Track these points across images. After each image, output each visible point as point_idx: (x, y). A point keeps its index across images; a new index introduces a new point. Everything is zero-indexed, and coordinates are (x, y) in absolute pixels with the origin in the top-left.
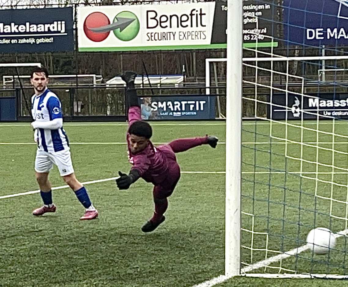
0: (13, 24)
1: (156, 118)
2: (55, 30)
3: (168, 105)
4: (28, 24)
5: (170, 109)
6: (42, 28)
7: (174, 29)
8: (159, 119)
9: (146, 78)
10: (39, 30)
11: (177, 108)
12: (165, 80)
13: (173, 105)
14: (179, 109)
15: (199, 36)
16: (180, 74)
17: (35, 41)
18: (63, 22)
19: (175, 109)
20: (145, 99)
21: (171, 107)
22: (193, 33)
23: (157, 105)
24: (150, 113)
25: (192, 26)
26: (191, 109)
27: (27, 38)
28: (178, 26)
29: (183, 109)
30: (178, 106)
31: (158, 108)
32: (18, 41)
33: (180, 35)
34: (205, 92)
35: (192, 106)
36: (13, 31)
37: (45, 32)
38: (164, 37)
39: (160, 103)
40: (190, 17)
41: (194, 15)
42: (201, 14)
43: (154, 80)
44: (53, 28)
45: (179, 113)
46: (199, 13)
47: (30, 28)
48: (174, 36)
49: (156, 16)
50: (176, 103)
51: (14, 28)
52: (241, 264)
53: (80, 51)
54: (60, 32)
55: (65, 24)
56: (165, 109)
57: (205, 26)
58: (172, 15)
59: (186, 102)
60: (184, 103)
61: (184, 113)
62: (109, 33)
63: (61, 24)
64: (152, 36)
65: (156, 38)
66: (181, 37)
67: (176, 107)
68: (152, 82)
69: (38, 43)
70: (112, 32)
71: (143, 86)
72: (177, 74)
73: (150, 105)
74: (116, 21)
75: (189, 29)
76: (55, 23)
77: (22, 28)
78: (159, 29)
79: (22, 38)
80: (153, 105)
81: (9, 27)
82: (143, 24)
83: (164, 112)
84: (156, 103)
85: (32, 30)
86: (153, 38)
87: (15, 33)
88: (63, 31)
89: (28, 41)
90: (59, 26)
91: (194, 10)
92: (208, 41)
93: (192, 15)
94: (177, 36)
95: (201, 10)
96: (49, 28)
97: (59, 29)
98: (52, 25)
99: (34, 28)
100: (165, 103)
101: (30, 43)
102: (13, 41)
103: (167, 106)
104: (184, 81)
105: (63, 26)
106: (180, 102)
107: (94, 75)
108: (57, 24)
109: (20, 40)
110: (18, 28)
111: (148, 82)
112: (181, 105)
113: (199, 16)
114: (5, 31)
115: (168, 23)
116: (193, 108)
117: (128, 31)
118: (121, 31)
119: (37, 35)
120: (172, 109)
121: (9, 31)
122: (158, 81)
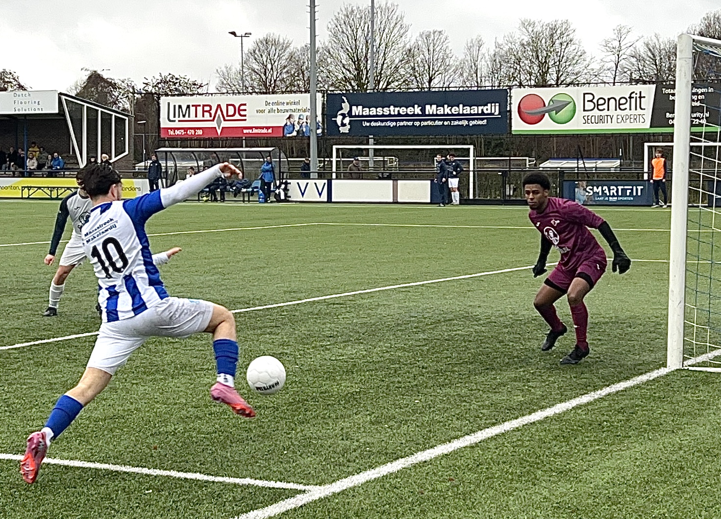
0: (446, 106)
1: (591, 203)
2: (489, 111)
3: (604, 189)
4: (461, 106)
5: (606, 194)
6: (475, 110)
7: (612, 112)
8: (594, 203)
9: (581, 162)
10: (472, 112)
11: (613, 193)
12: (601, 164)
13: (609, 190)
14: (615, 194)
15: (638, 119)
16: (617, 158)
17: (468, 123)
18: (497, 104)
19: (611, 194)
20: (580, 183)
21: (607, 192)
22: (632, 117)
23: (592, 190)
24: (585, 198)
25: (630, 109)
26: (628, 194)
27: (460, 120)
28: (616, 110)
29: (620, 194)
30: (614, 191)
31: (594, 193)
32: (451, 123)
33: (618, 119)
34: (643, 176)
35: (629, 191)
36: (446, 113)
37: (478, 114)
38: (601, 119)
39: (595, 188)
40: (629, 100)
41: (633, 98)
42: (640, 97)
43: (590, 164)
44: (487, 109)
45: (616, 198)
46: (638, 95)
47: (463, 110)
48: (612, 119)
49: (594, 98)
50: (612, 188)
51: (447, 110)
52: (684, 357)
53: (513, 133)
54: (493, 114)
55: (499, 106)
56: (600, 194)
57: (645, 109)
58: (610, 97)
59: (622, 187)
60: (620, 188)
61: (621, 198)
62: (544, 115)
63: (495, 106)
64: (588, 119)
65: (593, 121)
66: (619, 121)
67: (612, 191)
68: (587, 165)
69: (471, 125)
70: (547, 115)
71: (578, 170)
72: (613, 158)
73: (585, 190)
74: (551, 103)
75: (627, 112)
76: (489, 105)
77: (455, 110)
78: (596, 112)
79: (455, 120)
80: (588, 189)
81: (442, 108)
82: (579, 107)
83: (599, 197)
84: (591, 188)
85: (465, 112)
86: (589, 121)
87: (448, 115)
88: (497, 113)
89: (460, 123)
90: (493, 108)
91: (633, 92)
92: (647, 125)
93: (630, 98)
94: (614, 119)
95: (640, 92)
96: (482, 110)
97: (493, 112)
98: (486, 107)
99: (467, 110)
100: (600, 188)
101: (462, 125)
102: (446, 123)
103: (603, 191)
104: (621, 165)
105: (497, 108)
106: (617, 187)
107: (527, 158)
108: (491, 106)
109: (452, 122)
110: (451, 110)
111: (583, 166)
112: (618, 189)
113: (638, 99)
114: (438, 113)
115: (605, 106)
116: (630, 193)
117: (564, 113)
118: (556, 114)
119: (469, 117)
120: (608, 194)
121: (442, 113)
122: (594, 165)
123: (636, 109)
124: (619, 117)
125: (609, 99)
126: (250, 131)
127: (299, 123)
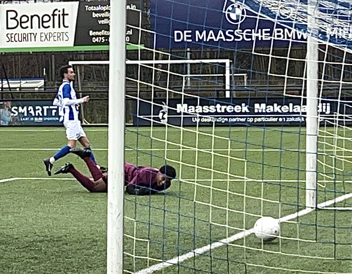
1: (16, 124)
5: (31, 114)
7: (35, 30)
8: (20, 124)
9: (5, 82)
12: (25, 84)
13: (35, 110)
14: (41, 114)
15: (61, 37)
16: (41, 78)
19: (37, 115)
20: (5, 103)
22: (56, 35)
24: (9, 119)
25: (54, 27)
28: (39, 27)
29: (45, 114)
30: (40, 111)
31: (19, 113)
33: (41, 37)
38: (25, 38)
39: (20, 108)
40: (52, 17)
42: (64, 15)
43: (14, 84)
45: (41, 119)
46: (61, 13)
48: (35, 37)
49: (16, 16)
50: (37, 108)
56: (26, 114)
57: (67, 27)
58: (33, 15)
59: (48, 107)
60: (45, 108)
61: (46, 119)
64: (11, 37)
65: (17, 39)
66: (43, 39)
67: (37, 112)
71: (2, 90)
73: (10, 110)
75: (51, 30)
78: (19, 30)
80: (13, 110)
82: (3, 25)
83: (25, 117)
84: (16, 108)
86: (13, 39)
91: (56, 10)
92: (71, 43)
93: (54, 15)
94: (38, 37)
95: (64, 10)
100: (25, 108)
103: (28, 111)
104: (45, 85)
106: (42, 107)
111: (7, 86)
112: (43, 110)
113: (61, 17)
115: (28, 24)
116: (55, 113)
122: (18, 85)
123: (59, 27)
124: (43, 35)
125: (32, 17)
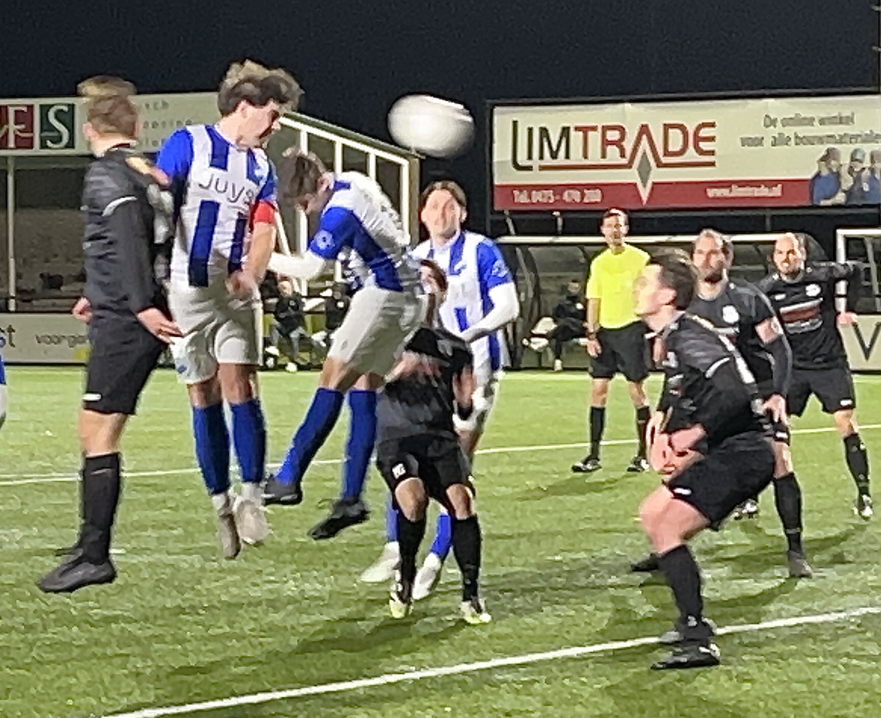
126: (725, 192)
127: (851, 171)
